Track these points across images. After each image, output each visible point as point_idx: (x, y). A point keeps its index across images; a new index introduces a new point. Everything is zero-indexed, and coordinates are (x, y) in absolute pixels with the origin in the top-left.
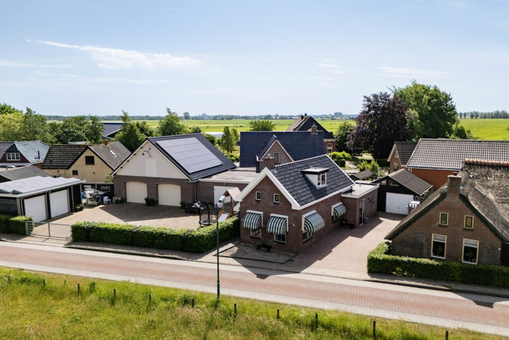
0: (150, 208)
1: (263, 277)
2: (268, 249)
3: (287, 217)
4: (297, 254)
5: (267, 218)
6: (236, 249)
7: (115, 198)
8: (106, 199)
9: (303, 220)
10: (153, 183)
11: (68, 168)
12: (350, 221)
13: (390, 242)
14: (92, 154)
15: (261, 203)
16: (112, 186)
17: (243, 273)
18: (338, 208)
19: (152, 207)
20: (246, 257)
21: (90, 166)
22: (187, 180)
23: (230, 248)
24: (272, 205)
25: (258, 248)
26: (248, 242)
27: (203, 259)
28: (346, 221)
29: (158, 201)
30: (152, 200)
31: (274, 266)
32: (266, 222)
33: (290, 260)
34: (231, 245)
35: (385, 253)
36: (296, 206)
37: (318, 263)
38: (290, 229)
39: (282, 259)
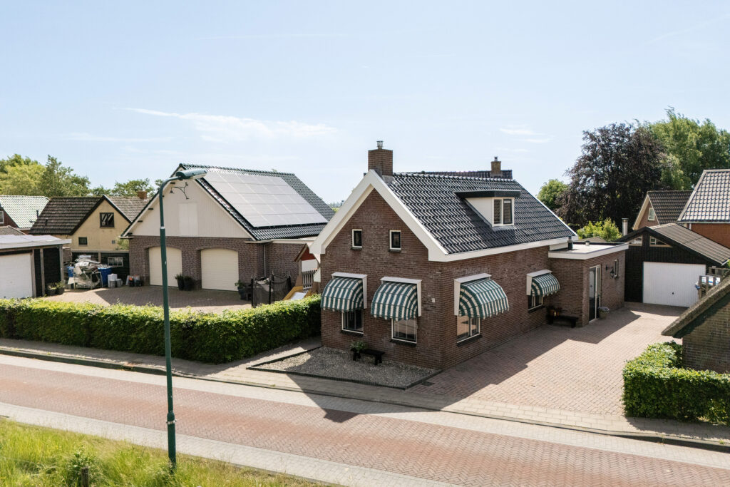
2: (379, 358)
3: (418, 282)
4: (441, 369)
5: (374, 286)
6: (307, 357)
7: (129, 278)
8: (112, 278)
9: (457, 290)
12: (569, 310)
13: (679, 342)
14: (111, 210)
15: (363, 255)
16: (126, 256)
17: (295, 408)
18: (542, 281)
20: (322, 373)
21: (107, 230)
22: (249, 239)
24: (386, 256)
25: (357, 355)
26: (336, 345)
27: (221, 375)
28: (559, 310)
29: (200, 282)
31: (378, 394)
32: (371, 295)
33: (424, 382)
34: (300, 350)
35: (670, 366)
36: (438, 252)
37: (491, 389)
38: (424, 310)
39: (403, 379)
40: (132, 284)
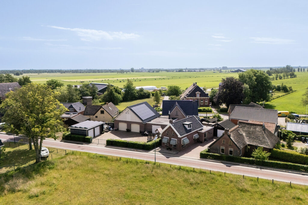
0: (128, 133)
1: (168, 158)
2: (171, 149)
3: (176, 140)
4: (180, 152)
5: (170, 140)
6: (160, 149)
7: (114, 129)
8: (111, 129)
9: (182, 141)
10: (129, 123)
11: (94, 115)
12: (201, 140)
13: (209, 148)
14: (103, 110)
15: (168, 135)
16: (113, 124)
18: (196, 136)
19: (129, 132)
20: (163, 152)
21: (102, 115)
22: (142, 123)
23: (158, 149)
24: (172, 135)
25: (167, 149)
26: (164, 147)
28: (199, 140)
29: (131, 130)
30: (129, 130)
31: (172, 155)
32: (170, 141)
33: (177, 153)
34: (158, 148)
35: (206, 152)
36: (179, 136)
37: (186, 154)
38: (177, 143)
39: (175, 153)
40: (115, 130)
